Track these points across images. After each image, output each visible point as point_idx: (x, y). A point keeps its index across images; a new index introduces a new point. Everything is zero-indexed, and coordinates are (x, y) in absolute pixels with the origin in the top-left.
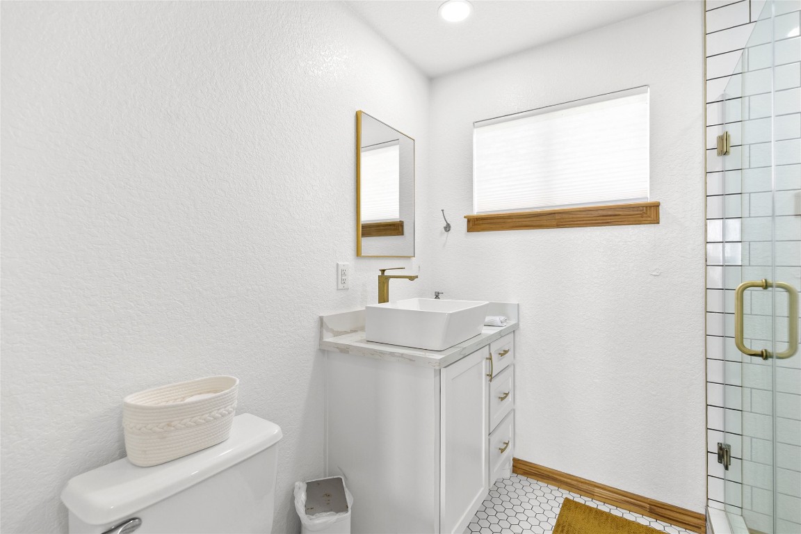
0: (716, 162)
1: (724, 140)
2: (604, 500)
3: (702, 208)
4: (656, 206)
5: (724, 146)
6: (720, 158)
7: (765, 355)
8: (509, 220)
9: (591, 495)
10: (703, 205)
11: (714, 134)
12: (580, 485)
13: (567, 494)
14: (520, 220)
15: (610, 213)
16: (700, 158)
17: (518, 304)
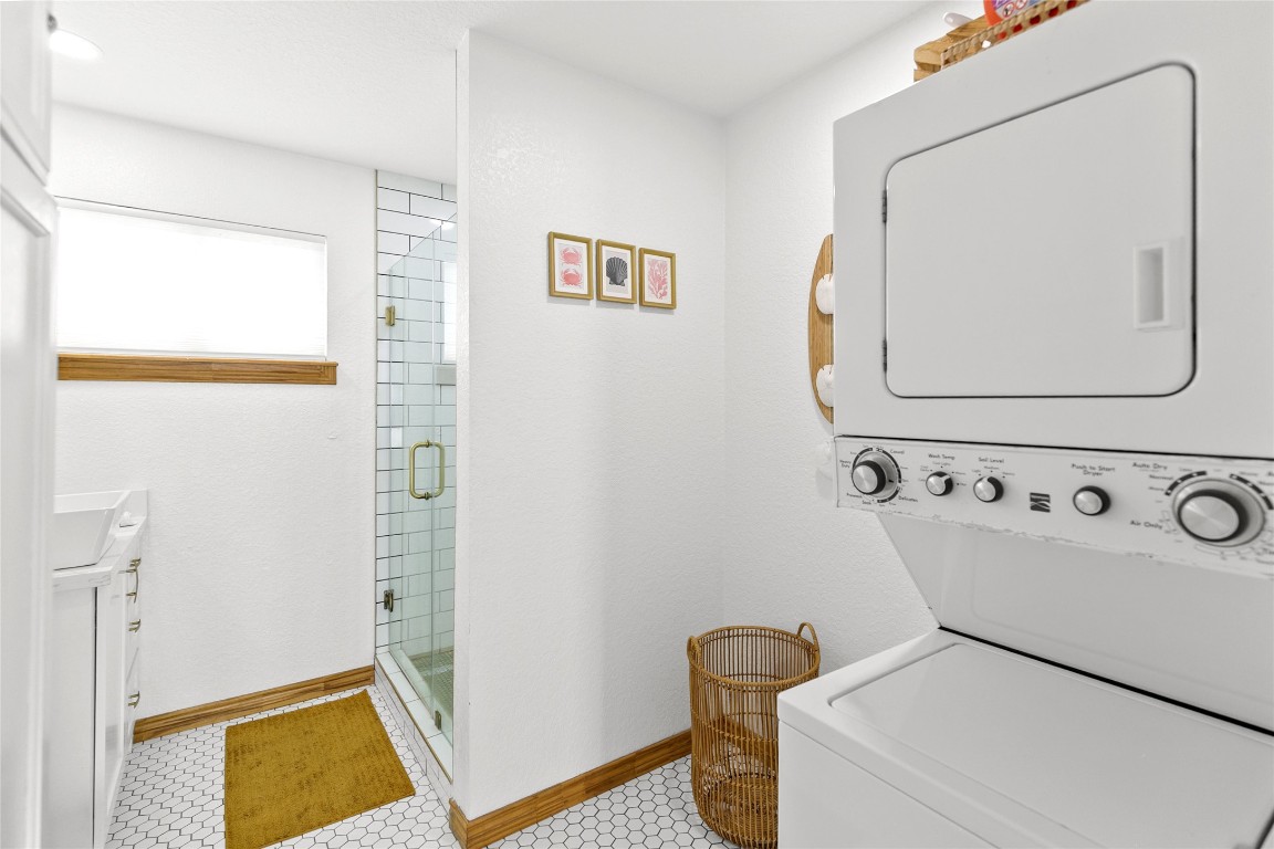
0: (385, 332)
1: (391, 311)
2: (274, 706)
3: (373, 373)
4: (334, 366)
5: (391, 318)
6: (388, 327)
7: (427, 497)
8: (131, 366)
9: (258, 708)
10: (374, 369)
11: (384, 304)
12: (244, 704)
13: (225, 724)
14: (151, 367)
15: (284, 369)
16: (373, 325)
17: (148, 492)
